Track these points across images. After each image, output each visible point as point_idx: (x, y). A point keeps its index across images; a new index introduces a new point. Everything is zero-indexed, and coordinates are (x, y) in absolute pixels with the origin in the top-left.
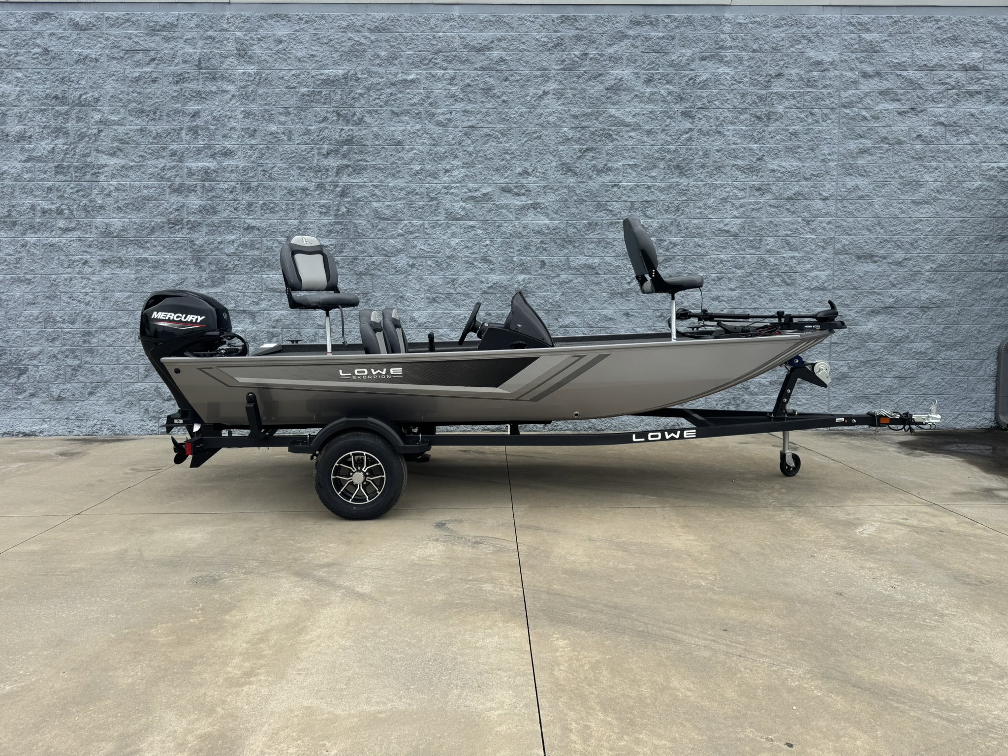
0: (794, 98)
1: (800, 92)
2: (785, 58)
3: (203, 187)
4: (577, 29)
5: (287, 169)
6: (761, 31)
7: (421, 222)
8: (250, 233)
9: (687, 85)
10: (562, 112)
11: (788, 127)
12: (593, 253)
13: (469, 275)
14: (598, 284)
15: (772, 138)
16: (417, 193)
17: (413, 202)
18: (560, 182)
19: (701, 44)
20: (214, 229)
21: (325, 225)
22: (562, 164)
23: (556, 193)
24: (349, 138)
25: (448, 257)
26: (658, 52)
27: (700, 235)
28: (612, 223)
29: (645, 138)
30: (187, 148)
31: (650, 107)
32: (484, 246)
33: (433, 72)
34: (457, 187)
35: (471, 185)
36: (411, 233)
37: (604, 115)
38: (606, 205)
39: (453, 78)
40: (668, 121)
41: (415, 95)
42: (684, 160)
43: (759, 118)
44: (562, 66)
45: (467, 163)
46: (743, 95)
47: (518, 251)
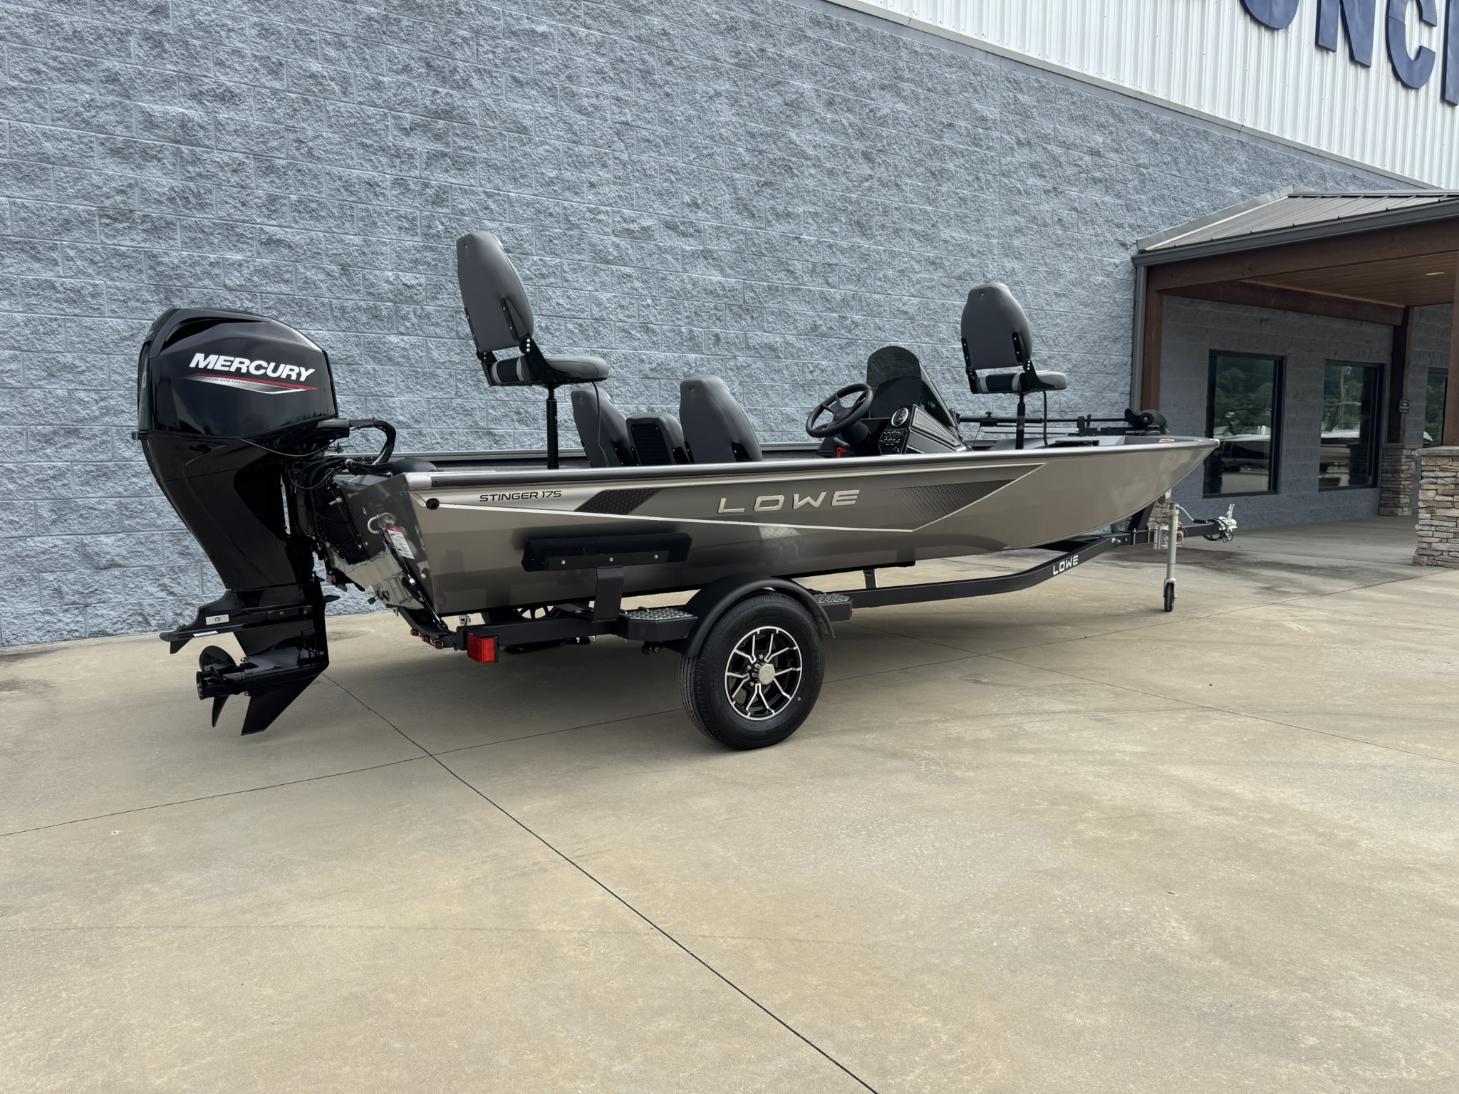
0: (963, 157)
1: (968, 150)
2: (955, 106)
3: (178, 153)
4: (753, 12)
5: (340, 144)
6: (934, 67)
7: (558, 260)
8: (271, 252)
9: (868, 118)
10: (737, 125)
11: (958, 190)
12: (774, 329)
13: (623, 350)
14: (779, 371)
15: (944, 201)
16: (551, 214)
17: (544, 228)
18: (735, 224)
19: (881, 68)
20: (199, 236)
21: (408, 251)
22: (738, 199)
23: (731, 239)
24: (448, 108)
25: (596, 319)
26: (839, 68)
27: (880, 315)
28: (793, 290)
29: (826, 180)
30: (140, 73)
31: (831, 139)
32: (644, 306)
33: (575, 28)
34: (607, 212)
35: (627, 212)
36: (543, 276)
37: (783, 139)
38: (788, 264)
39: (600, 45)
40: (849, 160)
41: (547, 57)
42: (865, 215)
43: (933, 174)
44: (736, 60)
45: (619, 178)
46: (920, 143)
47: (688, 317)
